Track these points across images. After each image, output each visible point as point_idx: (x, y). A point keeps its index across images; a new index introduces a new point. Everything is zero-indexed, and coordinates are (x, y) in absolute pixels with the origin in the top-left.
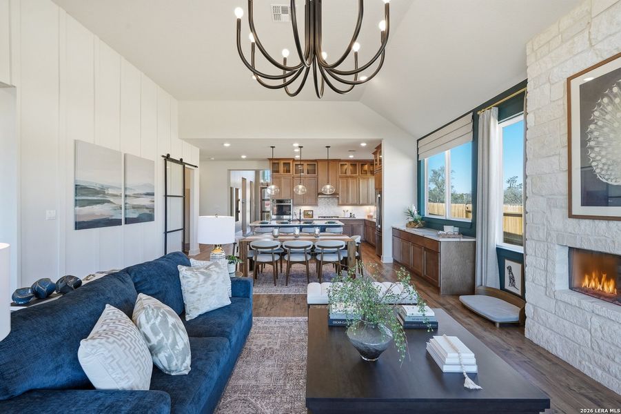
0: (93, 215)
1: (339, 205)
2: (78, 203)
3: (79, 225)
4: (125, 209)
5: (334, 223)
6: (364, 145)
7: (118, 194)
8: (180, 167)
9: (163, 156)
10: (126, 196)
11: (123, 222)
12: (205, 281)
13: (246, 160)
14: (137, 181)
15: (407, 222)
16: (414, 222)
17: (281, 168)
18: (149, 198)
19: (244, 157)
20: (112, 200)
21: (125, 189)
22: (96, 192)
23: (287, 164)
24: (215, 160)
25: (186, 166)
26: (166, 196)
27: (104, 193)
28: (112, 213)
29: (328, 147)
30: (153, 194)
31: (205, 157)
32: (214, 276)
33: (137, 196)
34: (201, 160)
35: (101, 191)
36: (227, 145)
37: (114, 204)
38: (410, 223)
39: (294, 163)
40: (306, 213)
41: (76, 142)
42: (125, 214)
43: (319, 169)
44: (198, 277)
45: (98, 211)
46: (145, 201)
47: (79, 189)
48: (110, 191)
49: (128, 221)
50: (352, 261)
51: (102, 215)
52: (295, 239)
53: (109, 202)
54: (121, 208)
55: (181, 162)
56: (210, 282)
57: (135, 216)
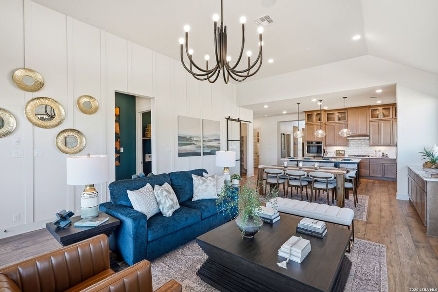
0: (186, 150)
1: (370, 146)
2: (180, 145)
3: (181, 155)
4: (203, 147)
5: (350, 160)
6: (379, 91)
7: (199, 140)
8: (239, 123)
9: (226, 118)
10: (203, 141)
11: (202, 154)
12: (203, 183)
13: (287, 114)
14: (210, 133)
15: (423, 162)
16: (430, 162)
17: (314, 118)
18: (217, 142)
19: (285, 112)
20: (195, 143)
21: (203, 137)
22: (187, 139)
23: (319, 114)
24: (267, 116)
25: (242, 122)
26: (228, 140)
27: (191, 140)
28: (196, 149)
29: (345, 98)
30: (219, 140)
31: (256, 116)
32: (208, 181)
33: (209, 141)
34: (254, 118)
35: (190, 139)
36: (266, 107)
37: (196, 144)
38: (427, 163)
39: (326, 113)
40: (338, 153)
41: (178, 116)
42: (203, 150)
43: (349, 116)
44: (200, 181)
45: (189, 148)
46: (215, 144)
47: (180, 138)
48: (195, 139)
49: (205, 154)
50: (340, 190)
51: (190, 150)
52: (299, 170)
53: (194, 144)
54: (200, 147)
55: (238, 120)
56: (205, 184)
57: (209, 151)
